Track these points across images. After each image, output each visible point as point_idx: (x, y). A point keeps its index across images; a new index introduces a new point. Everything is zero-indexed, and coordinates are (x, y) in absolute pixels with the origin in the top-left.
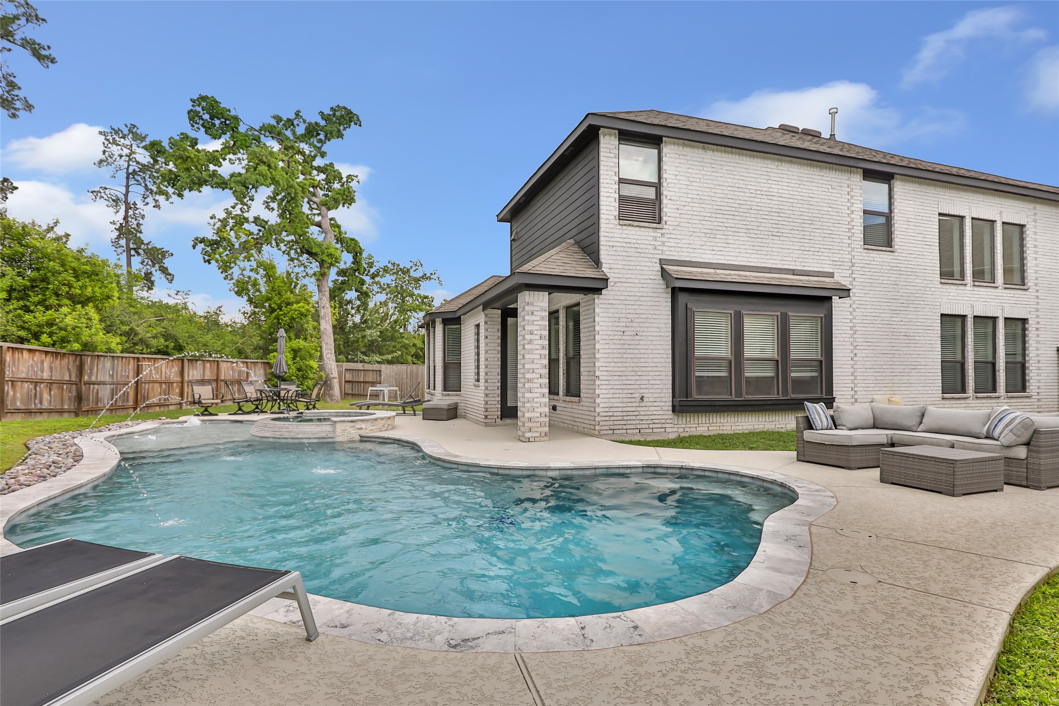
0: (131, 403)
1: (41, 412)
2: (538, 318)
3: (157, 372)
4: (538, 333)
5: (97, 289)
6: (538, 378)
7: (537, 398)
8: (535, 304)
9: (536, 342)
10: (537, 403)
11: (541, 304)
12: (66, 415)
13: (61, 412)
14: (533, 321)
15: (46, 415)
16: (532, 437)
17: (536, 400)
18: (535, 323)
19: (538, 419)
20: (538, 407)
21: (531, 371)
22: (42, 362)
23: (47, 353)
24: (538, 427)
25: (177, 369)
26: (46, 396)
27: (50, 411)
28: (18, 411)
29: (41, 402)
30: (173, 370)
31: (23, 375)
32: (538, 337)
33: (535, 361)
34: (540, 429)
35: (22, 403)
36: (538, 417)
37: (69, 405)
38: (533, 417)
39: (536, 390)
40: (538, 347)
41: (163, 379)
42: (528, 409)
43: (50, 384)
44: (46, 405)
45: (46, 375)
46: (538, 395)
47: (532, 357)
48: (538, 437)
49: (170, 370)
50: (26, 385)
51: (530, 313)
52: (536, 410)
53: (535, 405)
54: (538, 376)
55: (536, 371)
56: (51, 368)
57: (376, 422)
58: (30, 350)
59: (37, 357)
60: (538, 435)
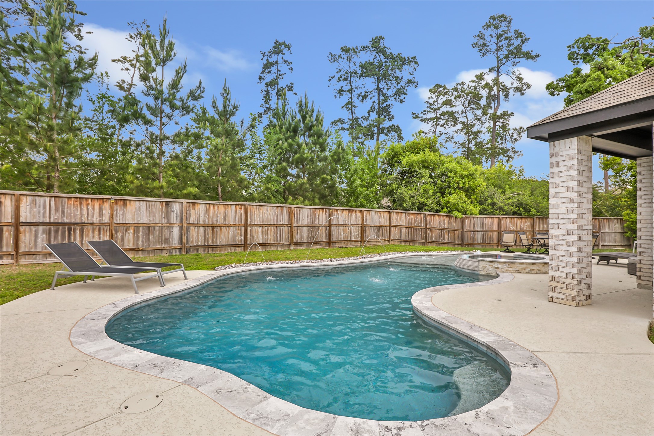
0: (495, 242)
1: (444, 243)
2: (564, 169)
3: (514, 226)
4: (565, 185)
5: (471, 183)
6: (564, 235)
7: (562, 256)
8: (561, 154)
9: (562, 195)
10: (562, 261)
11: (568, 153)
12: (456, 246)
13: (454, 244)
14: (559, 173)
15: (446, 245)
16: (556, 298)
17: (561, 258)
18: (561, 174)
19: (563, 280)
20: (563, 267)
21: (556, 226)
22: (444, 220)
23: (446, 216)
24: (563, 288)
25: (529, 224)
26: (446, 236)
27: (448, 244)
28: (433, 242)
29: (444, 239)
30: (526, 224)
31: (436, 226)
32: (564, 190)
33: (561, 216)
34: (566, 292)
35: (436, 239)
36: (563, 278)
37: (458, 241)
38: (558, 277)
39: (562, 248)
40: (564, 200)
41: (519, 229)
42: (552, 268)
43: (448, 230)
44: (446, 240)
45: (446, 226)
46: (563, 253)
47: (557, 211)
48: (563, 299)
49: (524, 224)
50: (437, 231)
51: (555, 165)
52: (561, 269)
53: (560, 264)
54: (565, 232)
55: (561, 226)
56: (449, 223)
57: (514, 265)
58: (438, 215)
59: (442, 218)
60: (563, 297)
